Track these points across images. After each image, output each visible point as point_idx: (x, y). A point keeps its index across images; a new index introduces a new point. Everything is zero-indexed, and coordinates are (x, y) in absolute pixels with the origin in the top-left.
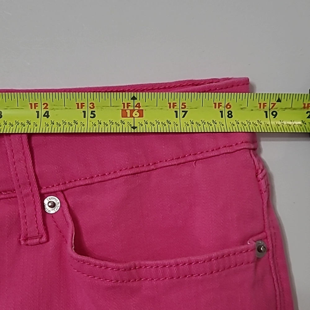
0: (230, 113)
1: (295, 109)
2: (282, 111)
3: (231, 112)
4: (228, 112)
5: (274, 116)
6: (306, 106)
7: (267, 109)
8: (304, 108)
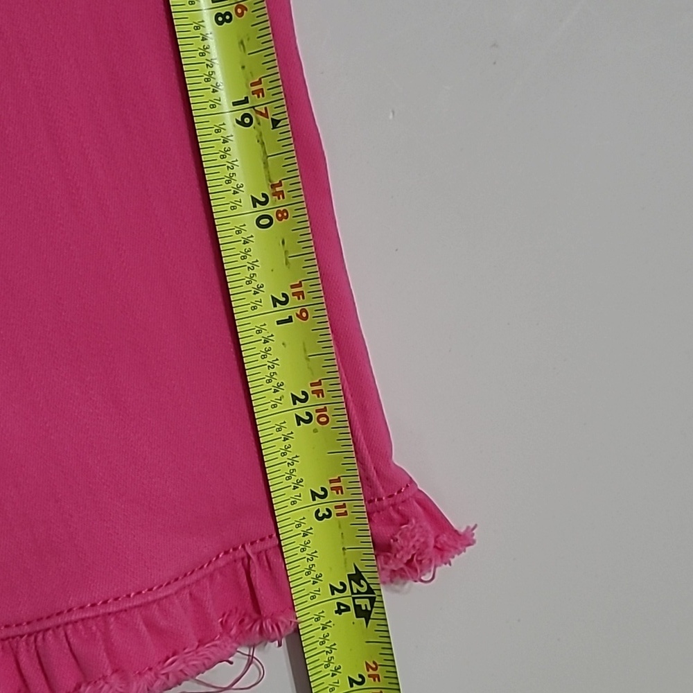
0: (228, 17)
1: (266, 164)
2: (257, 136)
3: (229, 21)
4: (228, 13)
5: (240, 120)
6: (278, 189)
7: (254, 99)
8: (273, 186)
